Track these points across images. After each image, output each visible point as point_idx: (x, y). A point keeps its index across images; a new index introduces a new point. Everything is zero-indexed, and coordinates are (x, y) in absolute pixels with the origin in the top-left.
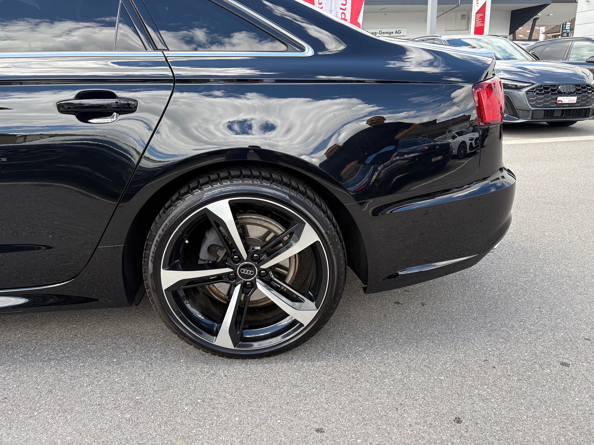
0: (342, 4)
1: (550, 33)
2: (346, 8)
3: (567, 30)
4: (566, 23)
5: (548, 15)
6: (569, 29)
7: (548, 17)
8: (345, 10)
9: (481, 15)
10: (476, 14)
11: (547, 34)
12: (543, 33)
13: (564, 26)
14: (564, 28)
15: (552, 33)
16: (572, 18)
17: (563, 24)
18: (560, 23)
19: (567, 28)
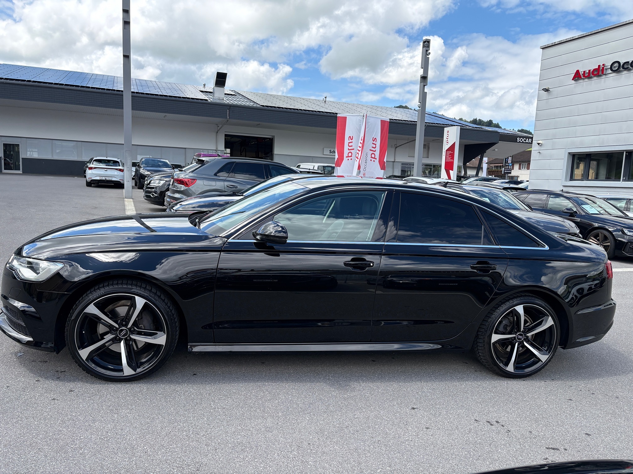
0: (372, 147)
1: (492, 164)
2: (375, 150)
3: (509, 163)
4: (508, 158)
5: (493, 150)
6: (511, 163)
7: (494, 151)
8: (375, 151)
9: (450, 152)
10: (446, 151)
11: (490, 164)
12: (487, 163)
13: (507, 160)
14: (506, 162)
15: (495, 164)
16: (513, 154)
17: (506, 159)
18: (503, 157)
19: (509, 162)
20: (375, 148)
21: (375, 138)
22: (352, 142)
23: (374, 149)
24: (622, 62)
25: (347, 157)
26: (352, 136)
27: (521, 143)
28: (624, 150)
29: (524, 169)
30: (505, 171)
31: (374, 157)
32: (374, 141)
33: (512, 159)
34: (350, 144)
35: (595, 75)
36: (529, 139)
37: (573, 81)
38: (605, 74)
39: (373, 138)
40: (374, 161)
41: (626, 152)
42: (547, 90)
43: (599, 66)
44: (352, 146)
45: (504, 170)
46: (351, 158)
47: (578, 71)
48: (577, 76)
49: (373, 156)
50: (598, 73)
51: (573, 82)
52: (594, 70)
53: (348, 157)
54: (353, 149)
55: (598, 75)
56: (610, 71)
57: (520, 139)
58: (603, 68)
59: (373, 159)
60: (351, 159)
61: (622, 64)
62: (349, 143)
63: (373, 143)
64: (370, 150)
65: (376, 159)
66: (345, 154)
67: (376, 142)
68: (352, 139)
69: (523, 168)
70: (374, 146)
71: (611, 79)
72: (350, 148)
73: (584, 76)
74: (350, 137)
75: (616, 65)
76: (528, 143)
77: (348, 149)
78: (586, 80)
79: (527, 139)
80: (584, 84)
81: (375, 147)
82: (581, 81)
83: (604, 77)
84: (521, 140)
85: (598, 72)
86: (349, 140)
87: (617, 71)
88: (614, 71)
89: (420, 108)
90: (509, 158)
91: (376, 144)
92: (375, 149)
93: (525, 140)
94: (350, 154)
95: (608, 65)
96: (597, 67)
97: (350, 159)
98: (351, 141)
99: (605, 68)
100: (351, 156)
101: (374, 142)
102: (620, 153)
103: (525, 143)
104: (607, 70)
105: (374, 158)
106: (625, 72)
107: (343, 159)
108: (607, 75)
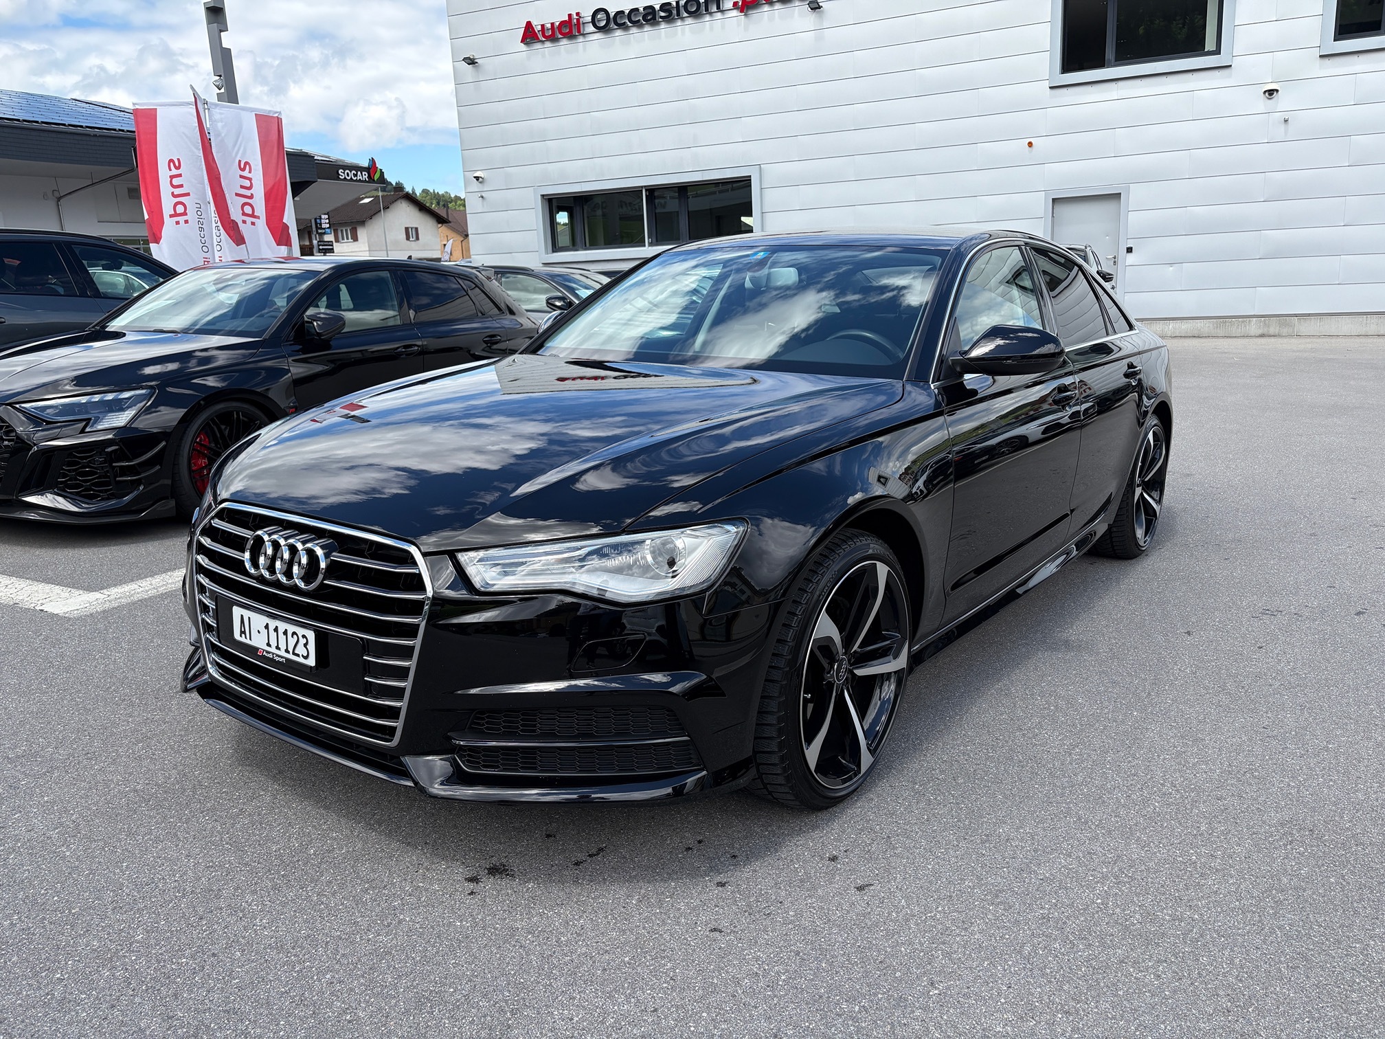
0: (242, 187)
2: (252, 194)
3: (324, 229)
4: (320, 216)
6: (328, 228)
8: (251, 197)
13: (318, 221)
14: (319, 226)
17: (316, 219)
19: (323, 226)
20: (249, 188)
21: (246, 163)
22: (180, 175)
23: (248, 193)
24: (612, 11)
25: (171, 216)
26: (178, 160)
27: (348, 180)
28: (642, 187)
29: (346, 240)
30: (321, 247)
31: (251, 213)
32: (243, 170)
33: (328, 218)
34: (176, 182)
35: (566, 36)
36: (364, 173)
37: (522, 44)
38: (584, 35)
39: (240, 161)
40: (253, 224)
41: (646, 190)
42: (471, 61)
43: (570, 16)
44: (181, 186)
45: (319, 245)
46: (185, 218)
47: (529, 24)
48: (530, 35)
49: (248, 210)
50: (571, 31)
51: (523, 47)
52: (562, 23)
53: (175, 215)
54: (188, 194)
55: (570, 36)
56: (591, 28)
57: (344, 173)
58: (578, 20)
59: (249, 220)
60: (186, 222)
61: (612, 15)
62: (172, 177)
63: (241, 177)
64: (237, 195)
65: (258, 217)
66: (167, 209)
67: (250, 172)
68: (178, 168)
69: (343, 239)
70: (247, 183)
71: (593, 45)
72: (177, 191)
73: (544, 36)
74: (171, 161)
75: (600, 16)
76: (362, 181)
77: (173, 193)
78: (548, 44)
79: (359, 173)
80: (545, 50)
81: (249, 185)
82: (538, 46)
83: (581, 39)
84: (348, 174)
85: (569, 29)
86: (170, 170)
87: (604, 29)
88: (600, 29)
89: (223, 90)
90: (323, 216)
91: (250, 179)
92: (252, 191)
93: (356, 175)
94: (180, 209)
95: (587, 16)
96: (566, 18)
97: (182, 222)
98: (174, 172)
99: (581, 20)
100: (185, 214)
101: (246, 173)
102: (635, 192)
103: (356, 181)
104: (586, 25)
105: (253, 216)
106: (619, 33)
107: (163, 223)
108: (590, 35)
